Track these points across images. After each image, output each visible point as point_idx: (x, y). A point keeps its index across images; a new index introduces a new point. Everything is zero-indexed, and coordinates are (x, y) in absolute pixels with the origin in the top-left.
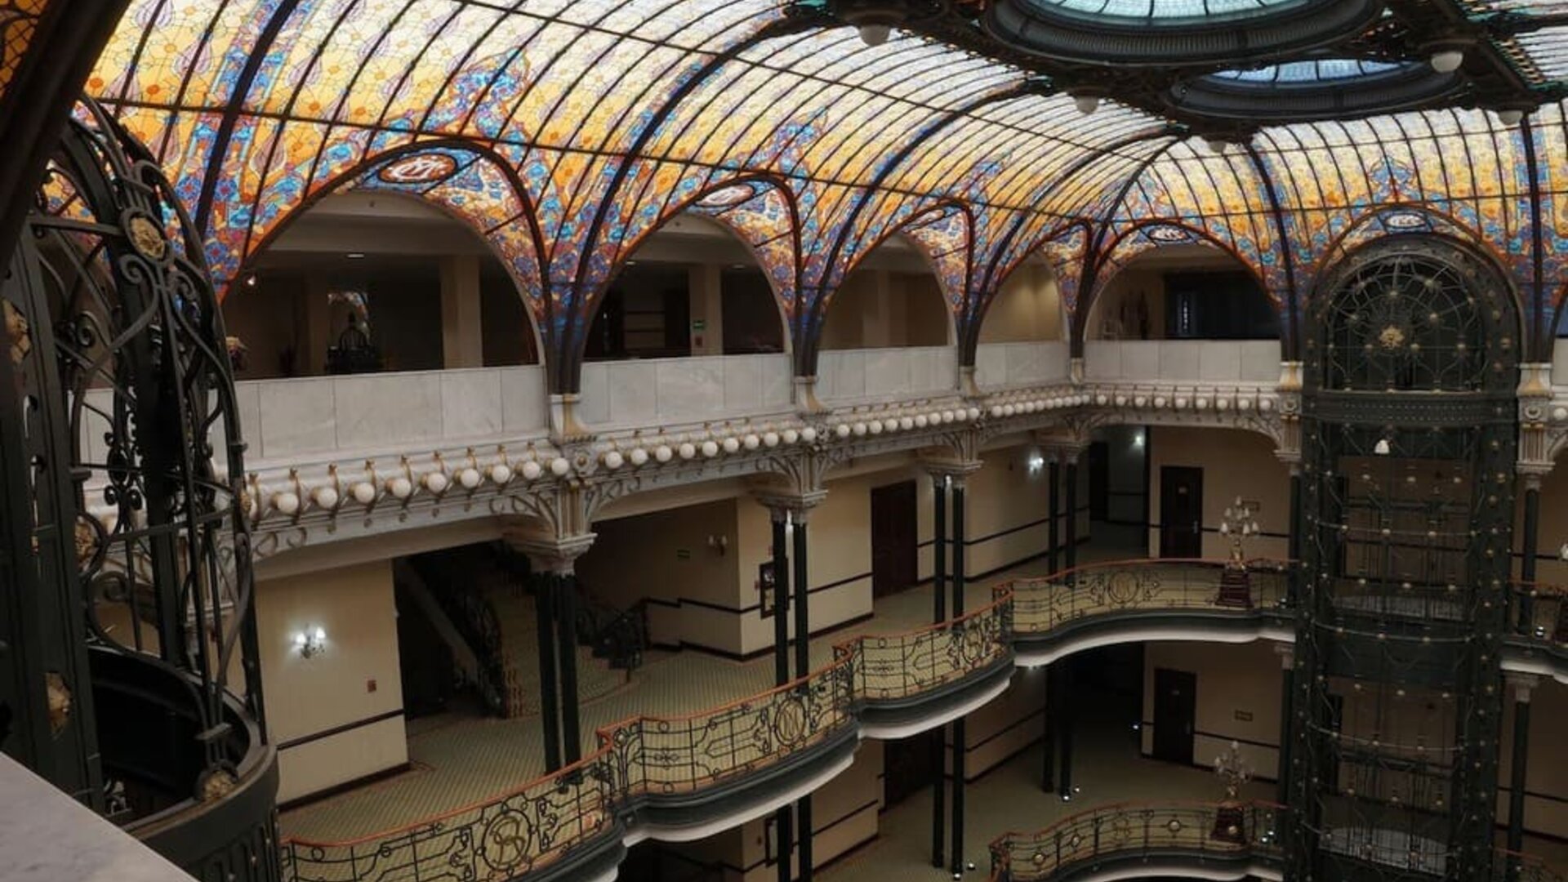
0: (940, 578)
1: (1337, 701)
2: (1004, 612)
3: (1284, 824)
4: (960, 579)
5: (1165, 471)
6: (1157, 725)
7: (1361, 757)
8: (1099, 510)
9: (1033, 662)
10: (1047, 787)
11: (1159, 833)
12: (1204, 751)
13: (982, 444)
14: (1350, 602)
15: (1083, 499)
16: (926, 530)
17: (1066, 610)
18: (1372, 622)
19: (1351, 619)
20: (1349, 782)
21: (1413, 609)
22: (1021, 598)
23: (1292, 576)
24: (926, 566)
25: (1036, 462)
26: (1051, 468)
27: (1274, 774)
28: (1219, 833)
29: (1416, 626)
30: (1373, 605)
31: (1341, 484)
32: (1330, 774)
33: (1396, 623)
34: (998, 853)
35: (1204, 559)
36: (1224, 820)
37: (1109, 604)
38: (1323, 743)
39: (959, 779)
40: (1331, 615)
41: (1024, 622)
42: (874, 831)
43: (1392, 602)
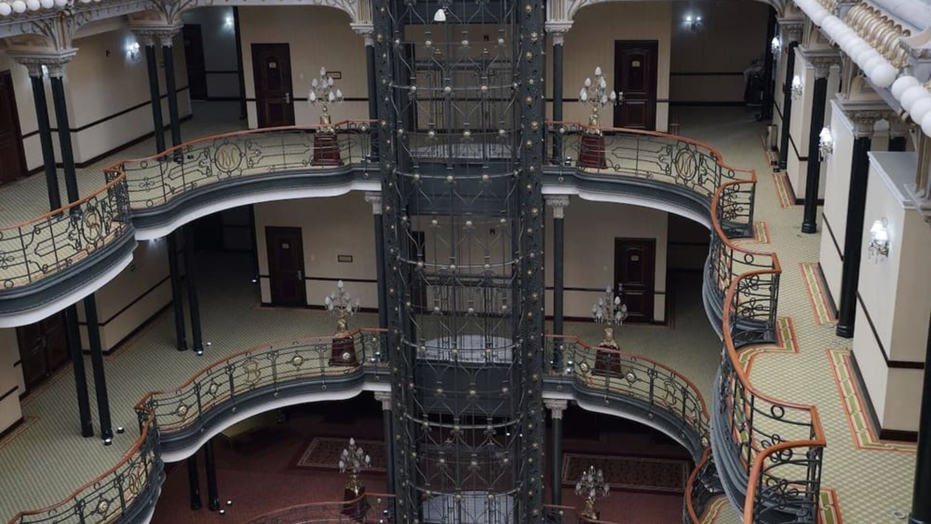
0: (49, 166)
1: (420, 237)
2: (120, 192)
3: (387, 344)
4: (70, 166)
5: (257, 49)
6: (272, 276)
7: (443, 280)
8: (198, 90)
9: (154, 235)
10: (182, 346)
11: (285, 370)
12: (314, 293)
13: (74, 31)
14: (423, 152)
15: (181, 79)
16: (28, 121)
17: (177, 184)
18: (442, 166)
19: (425, 165)
20: (435, 302)
21: (471, 152)
22: (134, 177)
23: (374, 133)
24: (34, 156)
25: (132, 47)
26: (148, 52)
27: (374, 304)
28: (335, 361)
29: (476, 167)
30: (441, 152)
31: (409, 50)
32: (419, 298)
33: (462, 166)
34: (144, 412)
35: (299, 124)
36: (338, 348)
37: (217, 175)
38: (411, 272)
39: (97, 354)
40: (409, 165)
41: (138, 199)
42: (19, 416)
43: (456, 147)
